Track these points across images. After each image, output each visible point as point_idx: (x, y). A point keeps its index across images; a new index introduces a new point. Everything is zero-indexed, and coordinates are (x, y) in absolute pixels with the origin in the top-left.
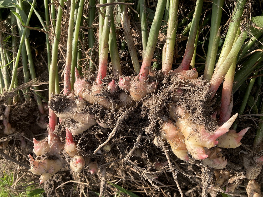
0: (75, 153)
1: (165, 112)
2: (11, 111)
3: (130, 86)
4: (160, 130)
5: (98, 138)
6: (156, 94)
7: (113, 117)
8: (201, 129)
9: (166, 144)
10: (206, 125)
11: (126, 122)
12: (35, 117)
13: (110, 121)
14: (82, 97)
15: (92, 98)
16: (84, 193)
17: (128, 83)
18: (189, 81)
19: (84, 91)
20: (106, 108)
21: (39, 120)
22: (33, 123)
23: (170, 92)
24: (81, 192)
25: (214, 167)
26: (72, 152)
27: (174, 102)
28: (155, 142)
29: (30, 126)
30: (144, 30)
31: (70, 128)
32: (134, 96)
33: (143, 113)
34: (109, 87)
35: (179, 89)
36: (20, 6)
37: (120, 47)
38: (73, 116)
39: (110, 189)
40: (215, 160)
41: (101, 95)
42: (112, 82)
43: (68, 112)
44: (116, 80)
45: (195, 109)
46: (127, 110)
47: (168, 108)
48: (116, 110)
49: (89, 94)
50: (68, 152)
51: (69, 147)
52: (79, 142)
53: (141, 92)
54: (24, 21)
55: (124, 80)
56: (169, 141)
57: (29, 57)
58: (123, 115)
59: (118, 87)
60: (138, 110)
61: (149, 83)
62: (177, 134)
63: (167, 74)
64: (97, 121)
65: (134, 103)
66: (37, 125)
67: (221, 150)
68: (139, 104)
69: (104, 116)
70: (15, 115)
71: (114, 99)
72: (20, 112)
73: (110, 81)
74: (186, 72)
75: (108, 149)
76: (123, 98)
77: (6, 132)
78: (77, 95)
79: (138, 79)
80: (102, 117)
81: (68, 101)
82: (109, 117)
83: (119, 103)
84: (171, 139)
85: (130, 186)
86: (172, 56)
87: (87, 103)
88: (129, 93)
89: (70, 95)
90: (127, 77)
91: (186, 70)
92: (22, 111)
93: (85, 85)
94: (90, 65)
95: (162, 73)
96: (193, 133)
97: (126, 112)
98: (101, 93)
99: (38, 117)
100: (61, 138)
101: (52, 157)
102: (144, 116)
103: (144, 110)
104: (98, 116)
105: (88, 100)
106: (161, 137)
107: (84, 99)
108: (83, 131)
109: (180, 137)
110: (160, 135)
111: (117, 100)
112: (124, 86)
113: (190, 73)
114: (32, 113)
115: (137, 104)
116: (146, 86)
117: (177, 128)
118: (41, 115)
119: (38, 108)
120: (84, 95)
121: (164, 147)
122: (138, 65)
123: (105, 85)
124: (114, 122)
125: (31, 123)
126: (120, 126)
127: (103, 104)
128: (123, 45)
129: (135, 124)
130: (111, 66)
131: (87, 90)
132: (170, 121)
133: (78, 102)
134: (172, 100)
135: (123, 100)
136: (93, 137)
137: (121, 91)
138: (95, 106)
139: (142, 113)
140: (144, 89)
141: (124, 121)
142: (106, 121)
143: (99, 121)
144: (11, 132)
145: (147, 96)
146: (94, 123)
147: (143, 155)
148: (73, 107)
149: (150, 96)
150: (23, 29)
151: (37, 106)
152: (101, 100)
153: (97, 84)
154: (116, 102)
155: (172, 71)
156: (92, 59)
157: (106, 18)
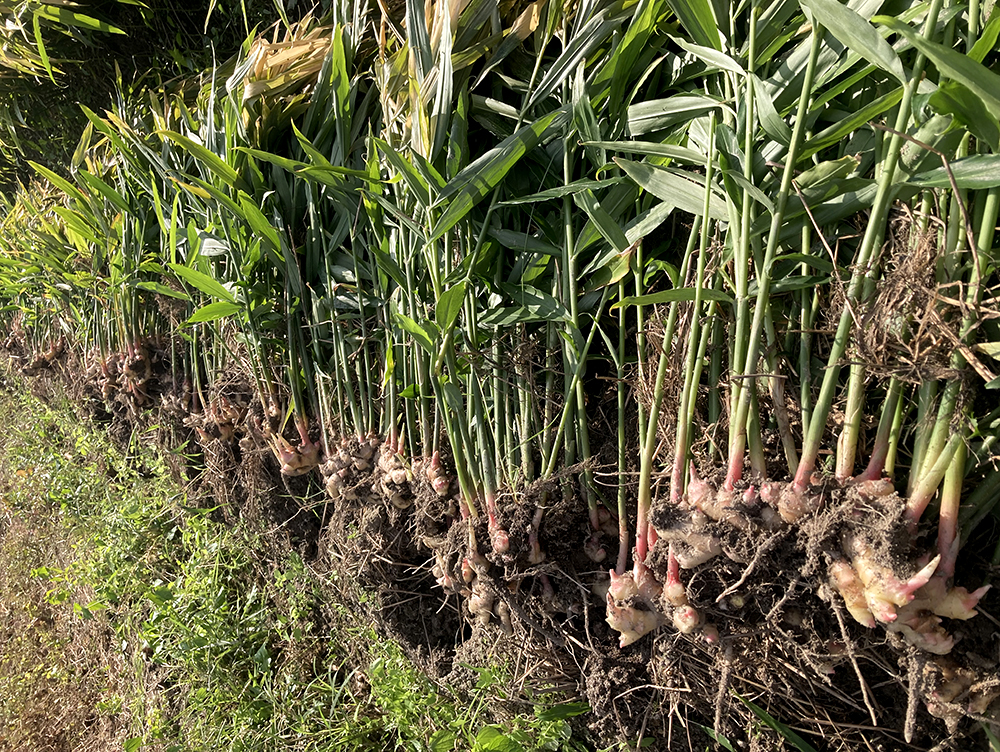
0: (684, 600)
1: (836, 544)
2: (543, 518)
3: (779, 498)
4: (828, 574)
5: (721, 581)
6: (819, 514)
7: (749, 545)
8: (887, 574)
9: (838, 597)
10: (894, 568)
11: (771, 555)
12: (582, 535)
13: (744, 551)
14: (701, 509)
15: (717, 512)
16: (679, 715)
17: (775, 492)
18: (875, 498)
19: (705, 500)
20: (739, 530)
21: (589, 541)
22: (578, 547)
23: (841, 514)
24: (671, 711)
25: (926, 648)
26: (677, 598)
27: (850, 530)
28: (821, 594)
29: (570, 553)
30: (805, 410)
31: (680, 556)
32: (784, 514)
33: (800, 543)
34: (746, 497)
35: (854, 510)
36: (573, 320)
37: (766, 424)
38: (686, 538)
39: (737, 713)
40: (926, 635)
41: (732, 509)
42: (749, 490)
43: (677, 530)
44: (757, 487)
45: (879, 544)
46: (774, 536)
47: (841, 538)
48: (756, 534)
49: (713, 504)
50: (671, 598)
51: (672, 589)
52: (691, 582)
53: (796, 509)
54: (579, 348)
55: (770, 488)
56: (842, 593)
57: (580, 414)
58: (766, 542)
59: (759, 497)
60: (792, 536)
61: (811, 496)
62: (854, 581)
63: (843, 483)
64: (724, 549)
65: (785, 525)
66: (583, 552)
67: (940, 621)
68: (793, 528)
69: (735, 542)
70: (549, 527)
71: (753, 516)
72: (558, 522)
73: (747, 486)
74: (873, 482)
75: (739, 602)
76: (767, 515)
77: (532, 558)
78: (693, 504)
79: (792, 489)
80: (732, 544)
81: (679, 513)
82: (744, 544)
83: (760, 524)
84: (845, 588)
85: (785, 713)
86: (854, 453)
87: (709, 519)
88: (777, 509)
89: (682, 504)
90: (775, 484)
91: (873, 479)
92: (560, 519)
93: (706, 491)
94: (711, 451)
95: (835, 481)
96: (875, 579)
97: (771, 539)
98: (732, 505)
99: (587, 535)
100: (657, 575)
101: (640, 605)
102: (800, 547)
103: (801, 539)
104: (725, 541)
105: (710, 515)
106: (829, 585)
107: (704, 513)
108: (699, 563)
109: (857, 585)
110: (828, 582)
111: (758, 519)
112: (769, 497)
113: (878, 485)
114: (578, 526)
115: (790, 527)
116: (805, 501)
117: (854, 571)
118: (593, 531)
119: (588, 516)
120: (704, 506)
121: (833, 601)
122: (795, 457)
123: (738, 493)
124: (751, 553)
125: (573, 545)
126: (761, 559)
127: (735, 522)
128: (771, 420)
129: (788, 560)
130: (749, 459)
131: (710, 498)
132: (844, 560)
133: (694, 516)
134: (846, 526)
135: (768, 520)
136: (713, 577)
137: (765, 505)
138: (722, 524)
139: (798, 543)
140: (801, 506)
141: (767, 551)
142: (738, 550)
143: (728, 549)
144: (539, 560)
145: (806, 516)
146: (718, 553)
147: (804, 622)
148: (686, 522)
149: (811, 516)
150: (576, 362)
151: (587, 511)
152: (731, 516)
153: (725, 490)
154: (756, 522)
155: (851, 478)
156: (715, 441)
157: (743, 390)
